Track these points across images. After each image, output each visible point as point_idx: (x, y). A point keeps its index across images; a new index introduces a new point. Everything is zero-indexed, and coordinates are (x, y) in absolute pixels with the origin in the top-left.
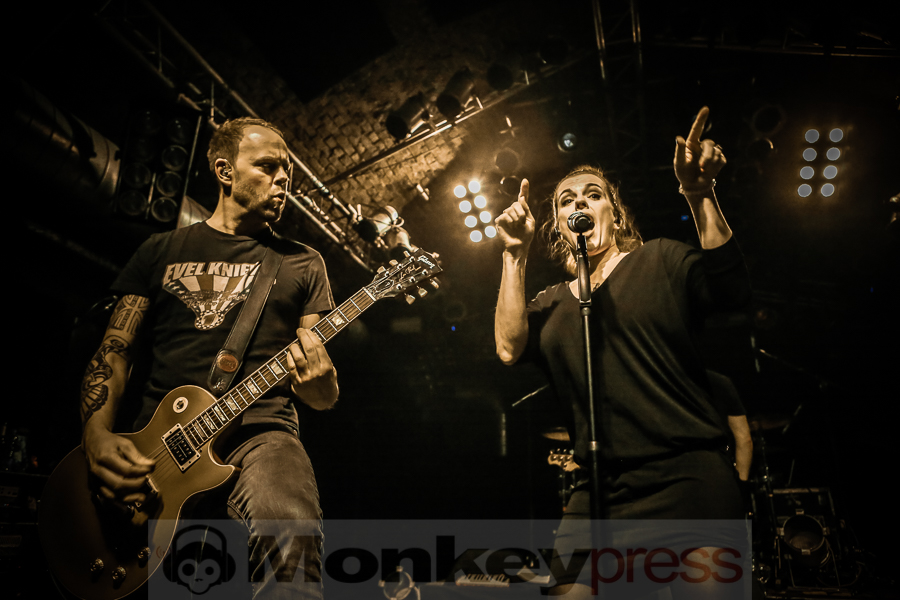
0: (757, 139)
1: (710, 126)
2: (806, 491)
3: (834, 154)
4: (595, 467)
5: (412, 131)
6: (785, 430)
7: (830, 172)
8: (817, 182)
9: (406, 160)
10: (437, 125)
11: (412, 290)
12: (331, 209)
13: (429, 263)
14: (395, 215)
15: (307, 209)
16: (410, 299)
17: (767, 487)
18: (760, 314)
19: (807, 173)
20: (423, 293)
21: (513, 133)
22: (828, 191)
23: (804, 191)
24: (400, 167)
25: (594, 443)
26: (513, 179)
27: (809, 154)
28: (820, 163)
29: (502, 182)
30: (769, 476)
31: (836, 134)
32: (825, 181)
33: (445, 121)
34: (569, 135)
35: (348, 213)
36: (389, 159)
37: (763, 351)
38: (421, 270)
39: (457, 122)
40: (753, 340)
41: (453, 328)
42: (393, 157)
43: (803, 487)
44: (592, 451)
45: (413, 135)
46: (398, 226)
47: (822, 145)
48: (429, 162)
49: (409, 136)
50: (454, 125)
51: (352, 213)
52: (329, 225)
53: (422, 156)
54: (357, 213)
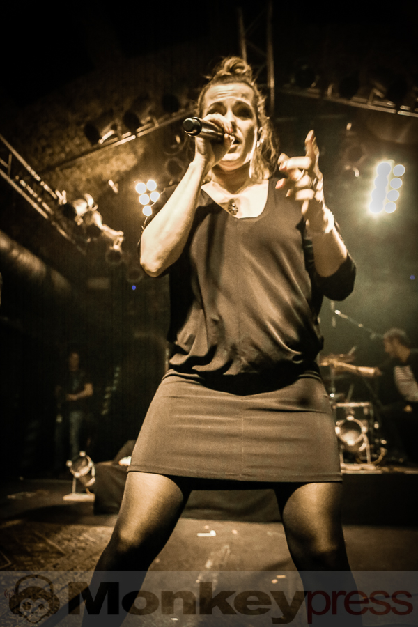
0: (347, 169)
2: (357, 405)
5: (103, 139)
9: (101, 161)
10: (124, 136)
14: (91, 201)
15: (23, 192)
21: (180, 148)
24: (97, 165)
30: (336, 394)
33: (130, 133)
35: (55, 196)
36: (88, 158)
37: (338, 312)
39: (139, 135)
40: (333, 304)
41: (134, 287)
45: (105, 141)
46: (93, 210)
48: (119, 164)
49: (102, 142)
50: (136, 137)
51: (58, 198)
52: (40, 205)
53: (114, 159)
54: (62, 198)
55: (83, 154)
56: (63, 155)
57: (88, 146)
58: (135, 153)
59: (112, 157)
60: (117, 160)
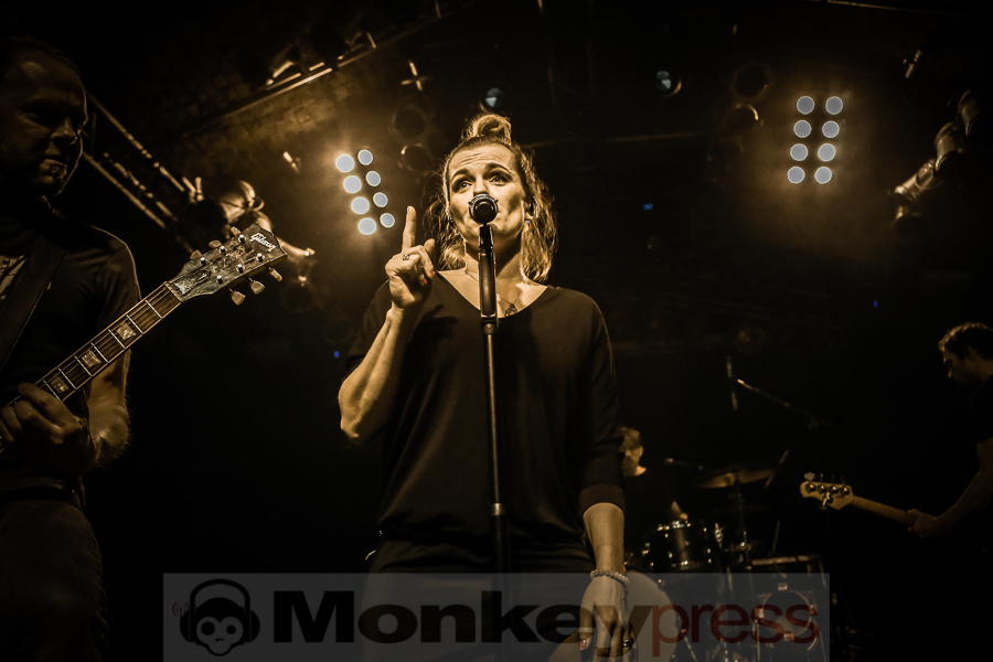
0: (739, 106)
1: (679, 86)
2: (793, 560)
3: (831, 129)
4: (499, 537)
5: (276, 75)
6: (768, 483)
7: (827, 152)
8: (811, 164)
9: (268, 116)
10: (312, 69)
11: (242, 284)
12: (157, 183)
13: (266, 243)
14: (251, 194)
15: (119, 181)
16: (238, 297)
17: (744, 558)
18: (743, 334)
19: (799, 152)
20: (257, 287)
21: (418, 83)
22: (823, 176)
23: (795, 176)
24: (260, 125)
25: (497, 505)
26: (418, 148)
27: (802, 128)
28: (815, 139)
29: (403, 152)
30: (748, 542)
31: (835, 104)
32: (820, 164)
33: (322, 64)
34: (495, 90)
35: (182, 189)
36: (243, 113)
37: (741, 382)
38: (255, 254)
39: (341, 65)
40: (729, 367)
41: (337, 354)
42: (249, 111)
43: (789, 555)
44: (495, 517)
45: (276, 80)
46: (256, 210)
47: (818, 118)
48: (301, 120)
49: (271, 82)
50: (335, 69)
51: (187, 190)
52: (151, 205)
53: (292, 111)
54: (195, 189)
55: (234, 105)
56: (194, 109)
57: (244, 90)
58: (333, 97)
59: (288, 108)
60: (296, 113)
